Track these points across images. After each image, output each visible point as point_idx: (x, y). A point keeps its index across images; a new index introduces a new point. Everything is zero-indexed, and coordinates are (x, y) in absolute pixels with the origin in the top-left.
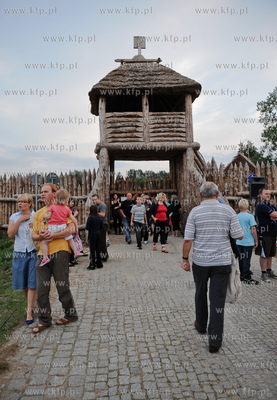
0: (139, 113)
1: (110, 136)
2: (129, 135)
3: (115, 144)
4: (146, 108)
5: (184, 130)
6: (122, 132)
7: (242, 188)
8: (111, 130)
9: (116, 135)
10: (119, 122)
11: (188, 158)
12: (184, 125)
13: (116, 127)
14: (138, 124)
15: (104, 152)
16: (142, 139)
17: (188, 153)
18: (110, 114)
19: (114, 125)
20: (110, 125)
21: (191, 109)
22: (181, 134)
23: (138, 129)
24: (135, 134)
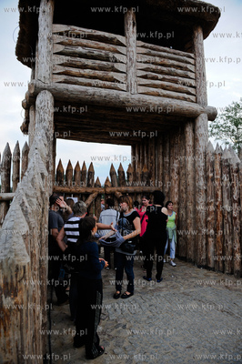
0: (120, 38)
1: (62, 69)
2: (100, 73)
3: (71, 87)
4: (132, 31)
8: (65, 59)
9: (74, 70)
10: (82, 46)
12: (192, 75)
13: (73, 54)
15: (46, 98)
16: (123, 87)
18: (63, 28)
19: (70, 49)
20: (61, 48)
23: (117, 66)
24: (111, 74)
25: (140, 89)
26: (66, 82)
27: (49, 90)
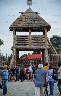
5: (44, 42)
6: (21, 43)
10: (20, 39)
11: (45, 52)
12: (44, 40)
14: (27, 40)
15: (14, 49)
17: (45, 50)
21: (47, 34)
22: (43, 43)
24: (26, 43)
25: (32, 45)
26: (18, 46)
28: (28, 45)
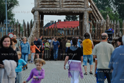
2: (51, 3)
5: (83, 1)
6: (47, 2)
7: (115, 35)
11: (85, 17)
15: (37, 13)
17: (85, 15)
22: (81, 3)
25: (64, 6)
26: (42, 7)
27: (37, 11)
28: (58, 6)
